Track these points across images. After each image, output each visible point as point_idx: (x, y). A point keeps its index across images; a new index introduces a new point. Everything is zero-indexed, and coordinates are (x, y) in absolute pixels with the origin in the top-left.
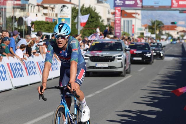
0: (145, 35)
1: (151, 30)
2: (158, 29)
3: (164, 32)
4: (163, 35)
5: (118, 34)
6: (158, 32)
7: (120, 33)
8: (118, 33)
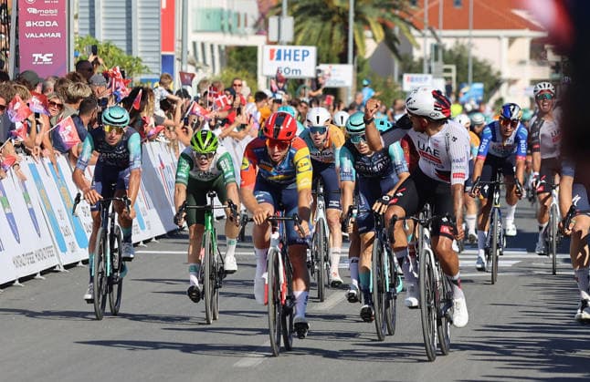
0: (267, 67)
1: (313, 26)
2: (373, 15)
3: (422, 46)
4: (412, 67)
5: (46, 58)
6: (370, 45)
7: (58, 47)
8: (43, 46)
